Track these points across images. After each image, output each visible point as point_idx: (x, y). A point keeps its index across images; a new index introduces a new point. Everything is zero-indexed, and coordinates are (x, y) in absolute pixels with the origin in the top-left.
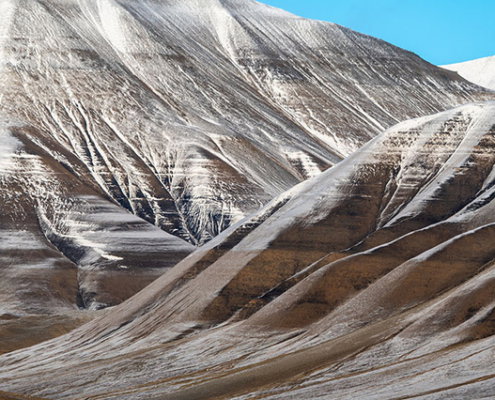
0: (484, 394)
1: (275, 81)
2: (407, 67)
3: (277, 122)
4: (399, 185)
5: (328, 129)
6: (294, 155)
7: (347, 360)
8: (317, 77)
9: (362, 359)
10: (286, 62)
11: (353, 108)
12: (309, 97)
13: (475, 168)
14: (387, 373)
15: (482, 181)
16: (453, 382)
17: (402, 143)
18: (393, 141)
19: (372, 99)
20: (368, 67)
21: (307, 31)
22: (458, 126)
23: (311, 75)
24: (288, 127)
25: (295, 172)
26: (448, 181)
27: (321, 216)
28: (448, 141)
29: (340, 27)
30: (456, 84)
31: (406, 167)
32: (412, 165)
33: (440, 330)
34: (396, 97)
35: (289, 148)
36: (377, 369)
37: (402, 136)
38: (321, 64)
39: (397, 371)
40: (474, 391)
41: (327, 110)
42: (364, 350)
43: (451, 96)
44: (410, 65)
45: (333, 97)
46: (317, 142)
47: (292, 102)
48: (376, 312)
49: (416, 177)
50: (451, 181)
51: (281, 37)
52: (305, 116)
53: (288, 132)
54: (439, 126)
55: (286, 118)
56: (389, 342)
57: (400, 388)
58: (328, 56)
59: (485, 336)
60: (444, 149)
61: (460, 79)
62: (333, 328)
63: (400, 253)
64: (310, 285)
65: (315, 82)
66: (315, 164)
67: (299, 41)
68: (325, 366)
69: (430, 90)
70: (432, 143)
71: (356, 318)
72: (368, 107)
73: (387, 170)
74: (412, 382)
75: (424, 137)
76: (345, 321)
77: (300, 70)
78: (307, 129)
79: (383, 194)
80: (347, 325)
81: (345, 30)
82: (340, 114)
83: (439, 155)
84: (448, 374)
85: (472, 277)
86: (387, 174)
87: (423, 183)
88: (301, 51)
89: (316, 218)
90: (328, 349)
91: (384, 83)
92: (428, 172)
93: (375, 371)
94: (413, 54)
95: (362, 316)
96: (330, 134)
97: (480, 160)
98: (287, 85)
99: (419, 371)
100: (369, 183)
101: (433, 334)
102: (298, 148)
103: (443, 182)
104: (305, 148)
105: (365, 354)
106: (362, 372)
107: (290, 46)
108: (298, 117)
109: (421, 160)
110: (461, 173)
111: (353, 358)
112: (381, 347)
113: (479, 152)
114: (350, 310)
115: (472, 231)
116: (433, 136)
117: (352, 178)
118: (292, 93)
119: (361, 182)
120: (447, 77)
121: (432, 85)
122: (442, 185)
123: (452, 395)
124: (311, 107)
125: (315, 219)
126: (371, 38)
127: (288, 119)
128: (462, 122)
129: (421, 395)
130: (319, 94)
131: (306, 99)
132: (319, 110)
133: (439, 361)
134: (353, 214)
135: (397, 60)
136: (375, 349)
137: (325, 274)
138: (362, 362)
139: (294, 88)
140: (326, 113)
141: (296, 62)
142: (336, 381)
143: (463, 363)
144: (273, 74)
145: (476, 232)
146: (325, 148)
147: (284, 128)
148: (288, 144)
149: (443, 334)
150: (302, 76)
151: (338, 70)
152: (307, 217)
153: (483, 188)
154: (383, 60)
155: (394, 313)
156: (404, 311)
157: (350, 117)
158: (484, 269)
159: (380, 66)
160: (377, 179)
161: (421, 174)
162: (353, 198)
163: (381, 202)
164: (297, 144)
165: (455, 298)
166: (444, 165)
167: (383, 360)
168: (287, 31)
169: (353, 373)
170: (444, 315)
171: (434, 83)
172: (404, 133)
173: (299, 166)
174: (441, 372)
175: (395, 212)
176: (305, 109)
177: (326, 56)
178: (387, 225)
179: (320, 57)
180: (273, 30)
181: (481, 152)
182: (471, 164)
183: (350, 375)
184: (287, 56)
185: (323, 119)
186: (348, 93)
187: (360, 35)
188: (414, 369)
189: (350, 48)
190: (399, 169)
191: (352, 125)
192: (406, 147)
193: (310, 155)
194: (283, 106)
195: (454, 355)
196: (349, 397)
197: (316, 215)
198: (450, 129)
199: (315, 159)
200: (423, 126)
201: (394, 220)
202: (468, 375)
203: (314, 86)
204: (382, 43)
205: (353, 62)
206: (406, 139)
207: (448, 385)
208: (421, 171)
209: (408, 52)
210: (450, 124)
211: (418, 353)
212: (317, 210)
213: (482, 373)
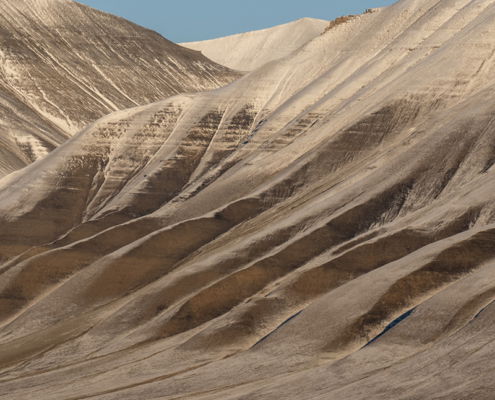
0: (159, 394)
1: (8, 61)
2: (147, 46)
3: (8, 105)
4: (106, 177)
5: (62, 112)
6: (23, 139)
7: (36, 358)
8: (51, 57)
9: (51, 357)
10: (20, 42)
11: (90, 90)
12: (42, 78)
13: (182, 162)
14: (71, 371)
15: (190, 174)
16: (132, 381)
17: (111, 134)
18: (102, 133)
19: (109, 80)
20: (105, 46)
21: (43, 9)
22: (168, 117)
23: (47, 55)
24: (20, 109)
25: (23, 157)
26: (156, 174)
27: (27, 209)
28: (157, 133)
29: (79, 5)
30: (199, 64)
31: (115, 159)
32: (120, 157)
33: (129, 328)
34: (135, 79)
35: (19, 131)
36: (64, 367)
37: (112, 127)
38: (57, 43)
39: (81, 369)
40: (150, 391)
41: (61, 92)
42: (53, 347)
43: (192, 76)
44: (151, 45)
45: (68, 77)
46: (50, 126)
47: (25, 83)
48: (69, 309)
49: (124, 169)
50: (159, 174)
51: (16, 15)
52: (37, 97)
53: (19, 114)
54: (149, 118)
55: (18, 100)
56: (78, 340)
57: (79, 387)
58: (64, 35)
59: (171, 334)
60: (153, 141)
61: (203, 59)
62: (27, 325)
63: (98, 248)
64: (8, 280)
65: (50, 62)
66: (44, 149)
67: (35, 19)
68: (12, 364)
69: (171, 70)
70: (141, 135)
71: (49, 314)
72: (105, 88)
73: (95, 162)
74: (94, 381)
75: (133, 128)
76: (38, 317)
77: (35, 50)
78: (40, 111)
79: (90, 186)
80: (39, 321)
81: (83, 8)
82: (74, 96)
83: (148, 147)
84: (130, 373)
85: (166, 273)
86: (95, 167)
87: (131, 175)
88: (37, 29)
89: (21, 211)
90: (17, 346)
91: (122, 64)
92: (136, 164)
93: (60, 370)
94: (155, 32)
95: (54, 313)
96: (63, 117)
97: (187, 152)
98: (19, 66)
99: (102, 370)
100: (76, 175)
101: (120, 333)
102: (29, 132)
103: (150, 175)
104: (36, 132)
105: (54, 352)
106: (49, 370)
107: (25, 25)
108: (31, 99)
109: (129, 151)
110: (168, 166)
111: (41, 356)
112: (70, 345)
113: (187, 145)
114: (44, 307)
115: (169, 227)
116: (142, 128)
117: (59, 170)
118: (25, 74)
119: (68, 173)
120: (190, 57)
121: (173, 65)
122: (150, 179)
123: (128, 395)
124: (44, 88)
125: (20, 213)
126: (111, 16)
127: (19, 101)
128: (173, 113)
129: (98, 394)
130: (54, 75)
131: (39, 80)
132: (52, 92)
133: (123, 361)
134: (59, 207)
135: (138, 39)
136: (63, 347)
137: (23, 270)
138: (50, 360)
139: (26, 68)
140: (60, 95)
141: (31, 41)
142: (20, 380)
143: (145, 362)
144: (6, 54)
145: (174, 228)
146: (56, 131)
147: (15, 110)
148: (18, 128)
149: (131, 332)
150: (36, 56)
151: (74, 50)
152: (12, 210)
153: (190, 181)
154: (123, 39)
155: (87, 310)
156: (96, 309)
157: (85, 99)
158: (178, 266)
159: (119, 45)
160: (85, 170)
161: (130, 166)
162: (59, 191)
163: (88, 194)
164: (27, 127)
165: (146, 296)
166: (152, 157)
167: (70, 359)
168: (22, 9)
169: (39, 371)
170: (135, 312)
171: (175, 63)
172: (114, 124)
173: (28, 151)
174: (123, 371)
175: (101, 205)
176: (38, 90)
177: (62, 35)
178: (93, 219)
179: (56, 35)
180: (8, 8)
181: (190, 145)
182: (179, 156)
183: (36, 374)
184: (21, 35)
185: (56, 101)
186: (85, 74)
187: (100, 13)
188: (98, 368)
189: (89, 27)
190: (107, 161)
191: (86, 108)
192: (116, 138)
193: (40, 139)
194: (15, 88)
195: (139, 353)
196: (29, 396)
197: (21, 207)
198: (160, 121)
199: (46, 144)
200: (133, 117)
201: (99, 214)
202: (150, 374)
203: (48, 66)
204: (122, 21)
205: (91, 41)
206: (116, 130)
207: (128, 384)
208: (130, 163)
209: (150, 31)
210: (161, 115)
211: (104, 352)
212: (22, 203)
213: (161, 372)
